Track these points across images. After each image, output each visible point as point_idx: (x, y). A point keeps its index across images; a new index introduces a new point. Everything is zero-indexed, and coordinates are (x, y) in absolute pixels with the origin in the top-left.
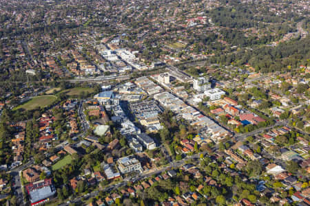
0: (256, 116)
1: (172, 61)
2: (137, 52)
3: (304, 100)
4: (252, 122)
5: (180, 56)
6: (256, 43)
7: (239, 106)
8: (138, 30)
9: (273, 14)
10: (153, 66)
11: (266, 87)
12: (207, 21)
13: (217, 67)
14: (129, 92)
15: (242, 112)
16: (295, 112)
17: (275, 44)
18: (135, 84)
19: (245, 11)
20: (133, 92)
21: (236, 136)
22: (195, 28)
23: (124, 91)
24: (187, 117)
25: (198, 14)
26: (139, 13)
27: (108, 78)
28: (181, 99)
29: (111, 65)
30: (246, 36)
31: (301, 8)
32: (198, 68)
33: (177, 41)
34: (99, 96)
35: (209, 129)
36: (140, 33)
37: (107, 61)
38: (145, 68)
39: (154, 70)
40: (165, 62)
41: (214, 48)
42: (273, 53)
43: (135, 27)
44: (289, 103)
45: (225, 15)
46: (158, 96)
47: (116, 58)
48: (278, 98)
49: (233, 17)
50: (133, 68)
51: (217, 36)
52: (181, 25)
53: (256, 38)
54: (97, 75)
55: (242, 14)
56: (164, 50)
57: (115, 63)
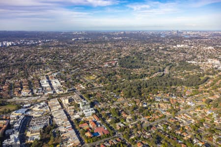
0: (106, 129)
1: (81, 88)
2: (64, 81)
3: (140, 118)
4: (101, 134)
5: (87, 85)
6: (136, 78)
7: (99, 122)
8: (74, 67)
9: (155, 61)
10: (67, 91)
11: (123, 107)
12: (116, 64)
13: (104, 93)
14: (39, 110)
15: (99, 126)
16: (130, 127)
17: (147, 78)
18: (48, 104)
19: (141, 59)
20: (41, 110)
21: (84, 145)
22: (107, 67)
23: (36, 108)
24: (62, 129)
25: (115, 59)
26: (83, 57)
27: (33, 98)
28: (67, 115)
29: (43, 89)
30: (132, 73)
31: (172, 58)
32: (92, 93)
33: (92, 75)
34: (16, 112)
35: (70, 140)
36: (74, 69)
37: (42, 87)
38: (61, 92)
39: (66, 94)
40: (76, 88)
41: (110, 81)
42: (142, 85)
43: (74, 66)
44: (130, 120)
45: (128, 61)
46: (55, 113)
47: (48, 85)
48: (126, 116)
49: (132, 62)
50: (54, 92)
51: (116, 73)
52: (100, 66)
53: (137, 75)
54: (28, 97)
55: (138, 61)
56: (81, 80)
57: (45, 88)
